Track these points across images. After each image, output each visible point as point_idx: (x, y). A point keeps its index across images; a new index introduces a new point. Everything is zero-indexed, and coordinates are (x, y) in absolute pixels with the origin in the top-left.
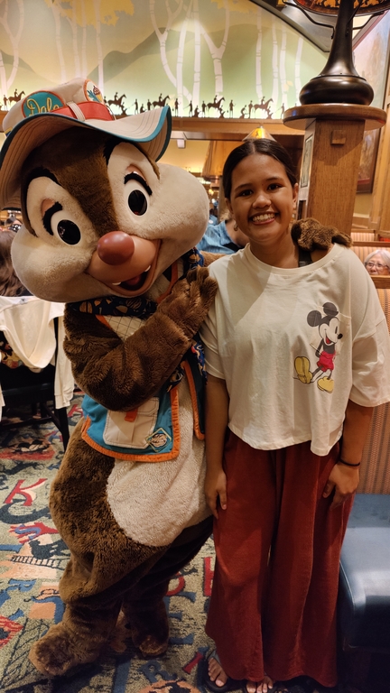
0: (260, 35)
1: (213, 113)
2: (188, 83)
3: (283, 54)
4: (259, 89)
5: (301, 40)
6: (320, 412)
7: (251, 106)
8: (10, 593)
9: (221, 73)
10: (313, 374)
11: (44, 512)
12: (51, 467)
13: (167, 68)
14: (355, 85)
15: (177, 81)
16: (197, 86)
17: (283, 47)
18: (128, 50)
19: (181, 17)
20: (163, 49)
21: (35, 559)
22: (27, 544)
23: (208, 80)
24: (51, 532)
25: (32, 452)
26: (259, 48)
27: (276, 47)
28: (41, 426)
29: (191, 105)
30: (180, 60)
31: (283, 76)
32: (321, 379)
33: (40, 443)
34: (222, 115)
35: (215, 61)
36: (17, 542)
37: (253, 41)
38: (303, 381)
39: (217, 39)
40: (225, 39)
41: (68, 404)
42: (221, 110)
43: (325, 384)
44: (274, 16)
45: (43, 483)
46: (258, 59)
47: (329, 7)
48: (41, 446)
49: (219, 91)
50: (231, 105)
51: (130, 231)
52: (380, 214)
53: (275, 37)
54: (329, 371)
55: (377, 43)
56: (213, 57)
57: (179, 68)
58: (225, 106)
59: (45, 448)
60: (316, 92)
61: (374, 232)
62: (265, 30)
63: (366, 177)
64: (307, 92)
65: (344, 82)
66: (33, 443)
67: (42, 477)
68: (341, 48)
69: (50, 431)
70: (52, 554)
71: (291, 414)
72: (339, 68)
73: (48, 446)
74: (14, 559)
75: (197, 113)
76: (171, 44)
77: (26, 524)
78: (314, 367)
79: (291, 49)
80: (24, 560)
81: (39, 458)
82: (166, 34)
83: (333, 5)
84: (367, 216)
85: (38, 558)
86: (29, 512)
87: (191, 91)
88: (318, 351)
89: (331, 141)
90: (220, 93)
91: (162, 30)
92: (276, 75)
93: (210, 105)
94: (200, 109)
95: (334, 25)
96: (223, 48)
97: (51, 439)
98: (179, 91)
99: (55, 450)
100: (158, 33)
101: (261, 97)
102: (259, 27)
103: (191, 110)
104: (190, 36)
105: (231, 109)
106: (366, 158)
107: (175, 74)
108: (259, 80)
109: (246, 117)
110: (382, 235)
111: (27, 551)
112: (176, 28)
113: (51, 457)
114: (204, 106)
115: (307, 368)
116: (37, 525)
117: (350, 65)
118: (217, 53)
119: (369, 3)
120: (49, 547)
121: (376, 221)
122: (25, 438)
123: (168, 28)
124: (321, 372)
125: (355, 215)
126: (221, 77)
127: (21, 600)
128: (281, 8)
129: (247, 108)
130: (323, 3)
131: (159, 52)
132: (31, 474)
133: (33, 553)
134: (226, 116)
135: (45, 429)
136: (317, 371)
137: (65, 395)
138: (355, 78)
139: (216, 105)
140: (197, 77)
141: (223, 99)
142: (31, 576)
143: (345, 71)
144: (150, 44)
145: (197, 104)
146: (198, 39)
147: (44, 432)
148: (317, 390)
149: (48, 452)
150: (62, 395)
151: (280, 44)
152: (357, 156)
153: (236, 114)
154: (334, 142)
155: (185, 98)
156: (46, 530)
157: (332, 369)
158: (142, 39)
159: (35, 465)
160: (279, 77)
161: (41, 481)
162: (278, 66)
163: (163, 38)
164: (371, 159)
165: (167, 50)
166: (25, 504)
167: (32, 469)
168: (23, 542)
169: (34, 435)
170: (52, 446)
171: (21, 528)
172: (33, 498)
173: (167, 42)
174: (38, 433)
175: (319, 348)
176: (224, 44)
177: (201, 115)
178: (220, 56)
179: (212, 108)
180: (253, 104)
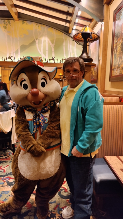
0: (64, 41)
1: (52, 61)
2: (45, 53)
3: (71, 46)
4: (65, 55)
5: (76, 43)
7: (63, 60)
8: (2, 195)
9: (54, 51)
11: (10, 174)
12: (10, 162)
13: (38, 49)
15: (41, 53)
16: (47, 54)
17: (71, 44)
18: (27, 44)
19: (42, 36)
20: (37, 44)
21: (8, 186)
22: (6, 182)
23: (50, 53)
24: (12, 179)
25: (4, 158)
26: (64, 44)
27: (69, 44)
28: (5, 151)
29: (46, 59)
30: (42, 47)
31: (71, 51)
33: (6, 156)
34: (55, 62)
35: (52, 48)
36: (2, 182)
37: (62, 43)
39: (52, 42)
40: (55, 42)
41: (15, 143)
42: (54, 61)
44: (68, 36)
45: (8, 166)
46: (64, 47)
48: (6, 157)
49: (53, 56)
50: (57, 59)
52: (100, 88)
53: (68, 41)
56: (51, 46)
57: (42, 49)
58: (55, 60)
59: (8, 157)
62: (66, 40)
63: (95, 78)
66: (4, 156)
67: (8, 165)
68: (85, 50)
69: (9, 152)
70: (13, 184)
73: (8, 156)
74: (2, 186)
75: (47, 61)
76: (40, 43)
77: (5, 177)
79: (73, 45)
80: (5, 186)
81: (6, 160)
82: (38, 40)
83: (82, 40)
85: (9, 186)
86: (5, 174)
87: (45, 55)
90: (54, 56)
91: (37, 39)
92: (69, 51)
93: (51, 59)
94: (48, 60)
96: (54, 44)
97: (9, 155)
98: (42, 55)
99: (11, 157)
100: (36, 40)
101: (65, 57)
102: (64, 39)
104: (45, 41)
105: (57, 60)
106: (95, 73)
107: (41, 51)
108: (64, 53)
109: (61, 62)
111: (6, 184)
112: (41, 39)
113: (10, 159)
114: (49, 59)
116: (8, 177)
117: (87, 54)
120: (12, 182)
122: (1, 155)
123: (38, 39)
126: (54, 52)
127: (6, 196)
128: (70, 34)
129: (62, 60)
130: (80, 39)
131: (36, 45)
132: (4, 164)
133: (7, 184)
134: (56, 62)
135: (7, 152)
137: (14, 140)
139: (53, 59)
140: (47, 52)
141: (55, 58)
142: (8, 190)
143: (86, 55)
144: (34, 42)
146: (47, 42)
147: (7, 153)
149: (9, 158)
150: (13, 140)
151: (70, 43)
153: (59, 62)
155: (44, 57)
156: (10, 178)
158: (31, 42)
159: (5, 162)
160: (70, 52)
161: (7, 166)
162: (70, 49)
163: (37, 41)
164: (96, 74)
165: (38, 44)
166: (3, 172)
167: (4, 163)
168: (4, 182)
169: (4, 154)
170: (10, 156)
171: (3, 178)
172: (6, 170)
173: (38, 42)
174: (5, 153)
176: (54, 43)
177: (48, 62)
178: (54, 46)
179: (52, 60)
180: (63, 59)
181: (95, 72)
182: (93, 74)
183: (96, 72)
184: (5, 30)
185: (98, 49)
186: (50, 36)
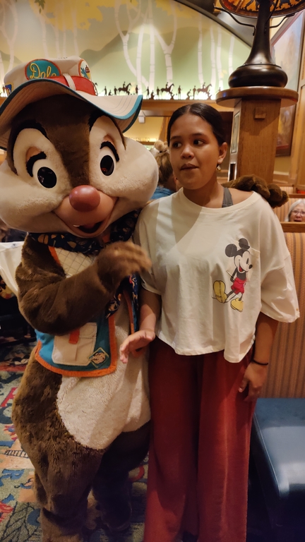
0: (201, 35)
1: (165, 96)
2: (146, 73)
3: (219, 50)
4: (201, 77)
5: (233, 39)
6: (232, 327)
7: (194, 90)
9: (171, 65)
10: (228, 296)
13: (129, 62)
14: (273, 71)
15: (137, 72)
16: (152, 76)
17: (219, 44)
18: (98, 48)
19: (139, 22)
20: (125, 48)
23: (161, 71)
26: (200, 45)
27: (213, 44)
28: (30, 344)
29: (148, 90)
30: (139, 55)
31: (219, 66)
32: (233, 300)
34: (172, 97)
35: (166, 56)
37: (196, 40)
38: (220, 300)
39: (168, 39)
40: (174, 38)
42: (171, 93)
43: (237, 304)
44: (211, 21)
46: (200, 54)
47: (251, 11)
49: (169, 79)
50: (179, 89)
51: (98, 187)
52: (297, 172)
53: (212, 37)
54: (240, 294)
55: (292, 40)
56: (165, 52)
57: (139, 62)
58: (174, 90)
60: (241, 77)
61: (293, 186)
62: (205, 31)
63: (285, 144)
64: (235, 78)
65: (264, 69)
66: (24, 358)
68: (261, 43)
71: (211, 327)
72: (260, 58)
75: (152, 96)
76: (132, 43)
78: (229, 290)
79: (225, 46)
82: (128, 36)
83: (254, 9)
84: (286, 174)
87: (148, 79)
88: (232, 277)
89: (254, 116)
90: (171, 81)
91: (125, 33)
92: (214, 66)
93: (163, 90)
94: (155, 93)
95: (255, 25)
96: (172, 46)
98: (139, 80)
100: (122, 35)
101: (202, 82)
102: (200, 29)
103: (148, 94)
104: (146, 37)
105: (180, 93)
106: (285, 129)
107: (135, 67)
108: (200, 70)
109: (191, 98)
110: (299, 188)
112: (135, 31)
114: (158, 90)
115: (223, 290)
117: (268, 56)
118: (167, 50)
119: (282, 7)
121: (294, 177)
122: (18, 354)
123: (129, 31)
124: (234, 294)
125: (275, 173)
126: (171, 68)
128: (217, 14)
129: (192, 92)
130: (246, 7)
131: (122, 49)
134: (176, 98)
136: (231, 293)
138: (272, 66)
139: (168, 90)
140: (152, 68)
141: (173, 85)
143: (264, 61)
144: (115, 44)
145: (153, 89)
146: (152, 39)
148: (230, 308)
151: (216, 42)
152: (276, 127)
153: (183, 96)
154: (257, 117)
155: (143, 85)
157: (243, 292)
158: (109, 40)
160: (216, 68)
162: (215, 58)
163: (125, 39)
164: (289, 130)
165: (128, 48)
169: (25, 351)
173: (129, 42)
174: (28, 349)
175: (234, 275)
176: (173, 42)
177: (156, 98)
178: (170, 52)
179: (164, 92)
180: (197, 88)
181: (284, 123)
182: (280, 130)
183: (289, 123)
184: (40, 11)
185: (297, 55)
186: (162, 23)
